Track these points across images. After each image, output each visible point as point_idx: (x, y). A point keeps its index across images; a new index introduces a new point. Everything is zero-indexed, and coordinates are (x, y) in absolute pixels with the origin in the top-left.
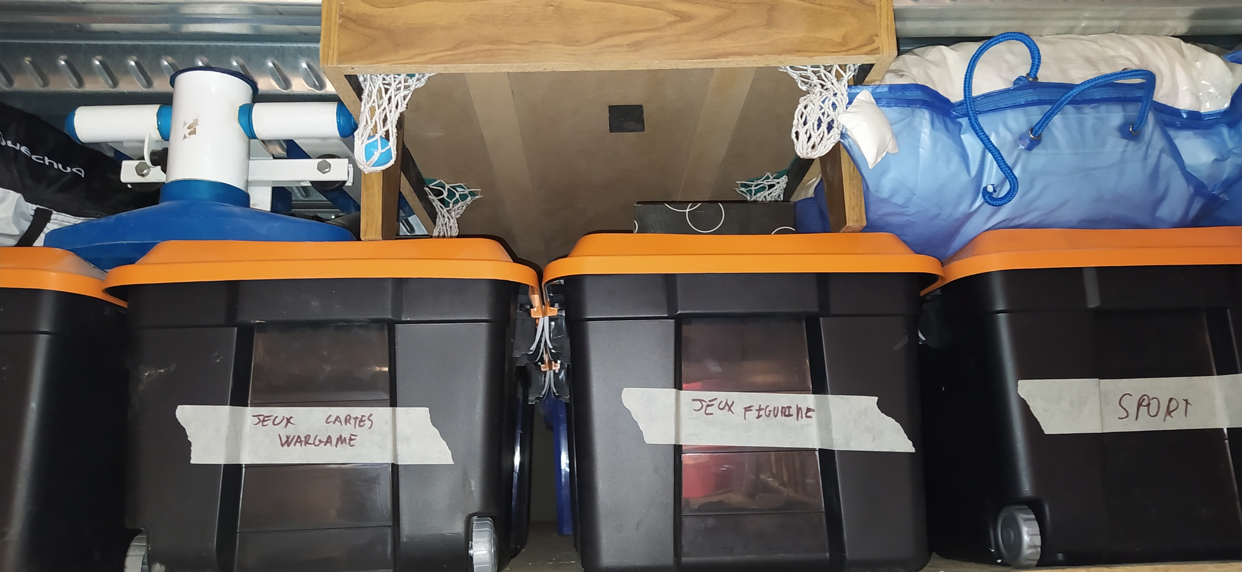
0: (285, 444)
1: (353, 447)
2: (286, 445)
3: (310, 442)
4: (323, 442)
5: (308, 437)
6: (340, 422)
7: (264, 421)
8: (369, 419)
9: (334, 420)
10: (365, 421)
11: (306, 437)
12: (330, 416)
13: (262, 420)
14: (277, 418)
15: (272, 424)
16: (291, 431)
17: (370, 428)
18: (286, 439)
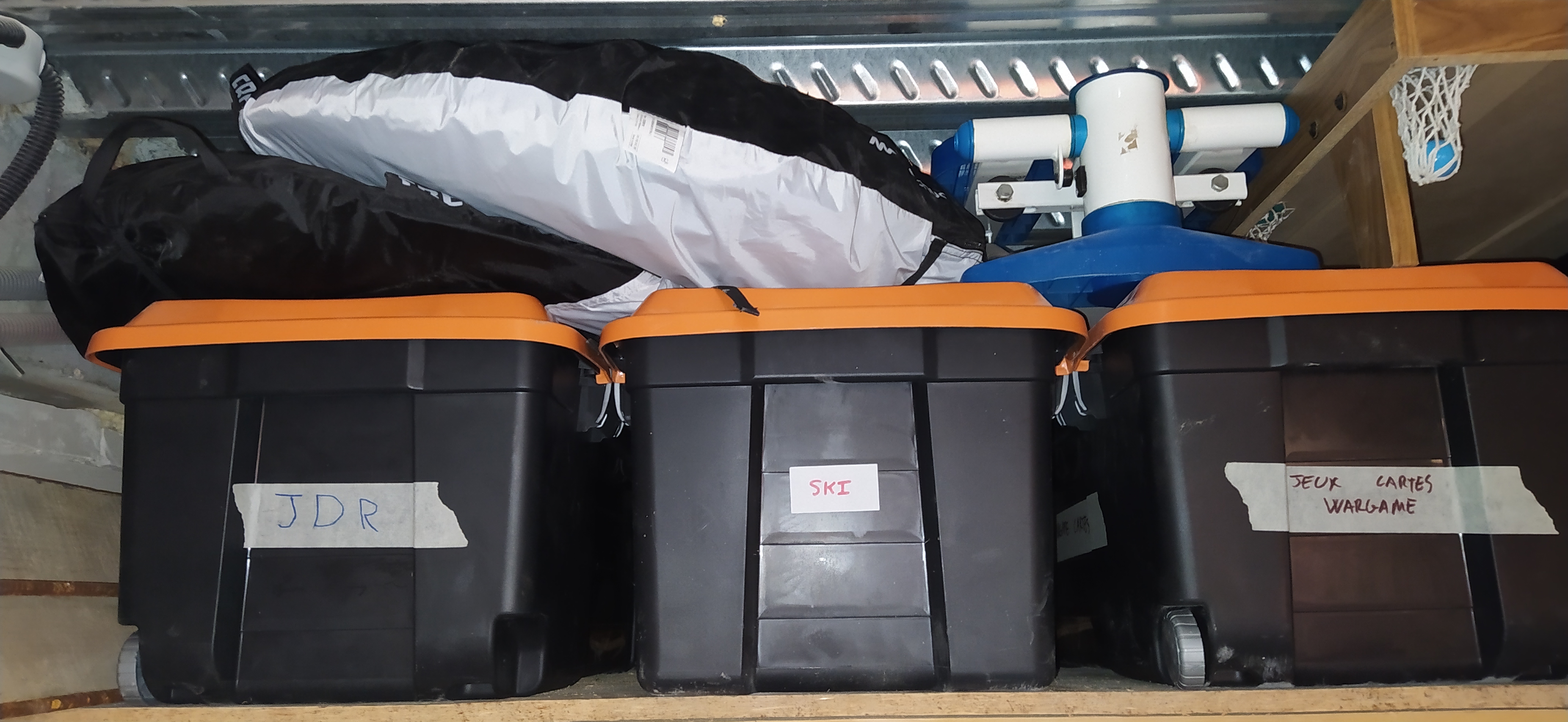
0: (1332, 509)
1: (1413, 514)
2: (1334, 512)
3: (1361, 508)
4: (1377, 508)
5: (1358, 502)
6: (1394, 484)
7: (1304, 482)
8: (1427, 481)
9: (1386, 482)
10: (1421, 483)
11: (1356, 502)
12: (1381, 477)
13: (1301, 481)
14: (1319, 480)
15: (1314, 485)
16: (1336, 494)
17: (1430, 491)
18: (1333, 504)
